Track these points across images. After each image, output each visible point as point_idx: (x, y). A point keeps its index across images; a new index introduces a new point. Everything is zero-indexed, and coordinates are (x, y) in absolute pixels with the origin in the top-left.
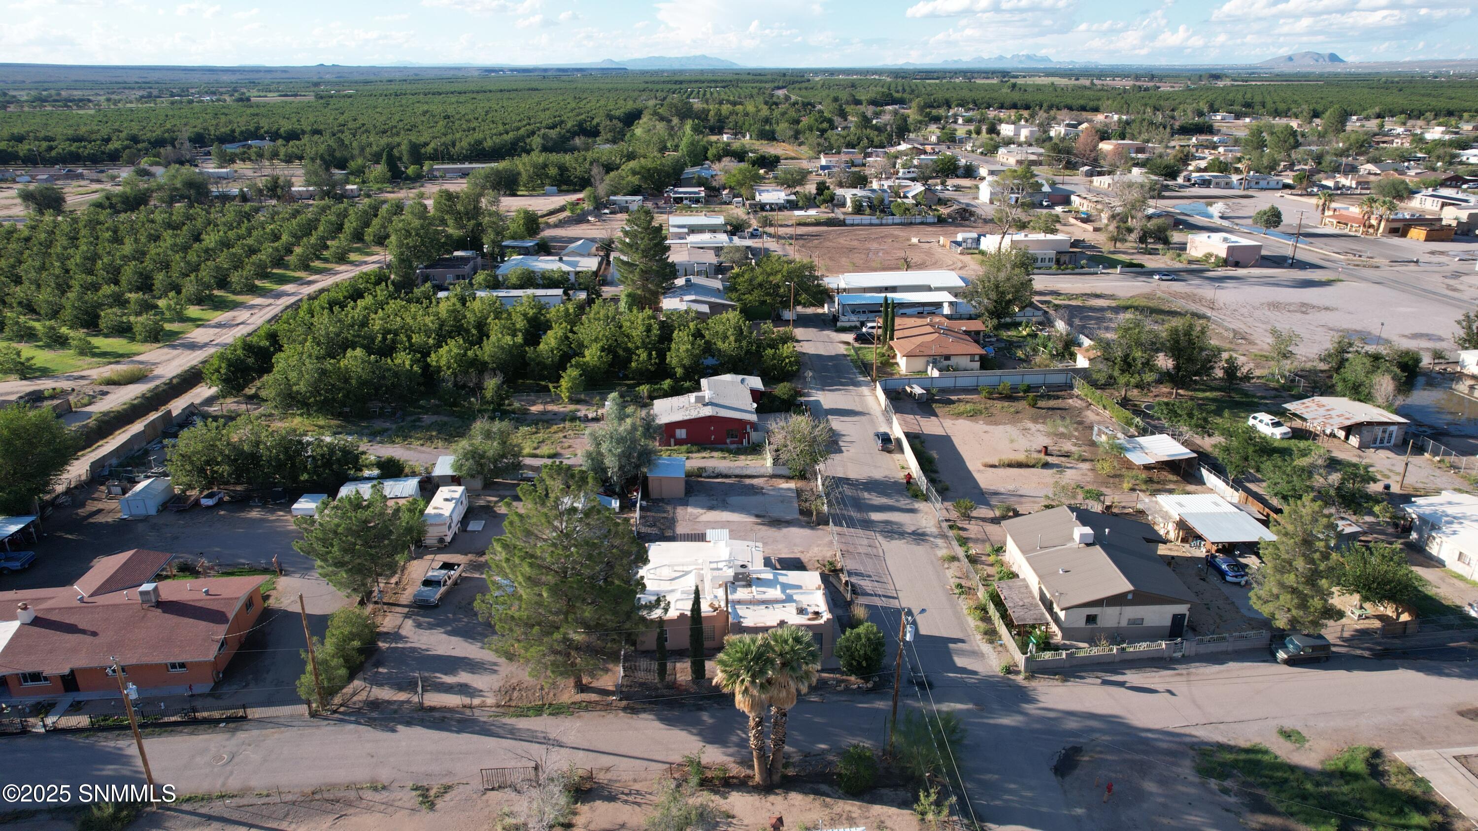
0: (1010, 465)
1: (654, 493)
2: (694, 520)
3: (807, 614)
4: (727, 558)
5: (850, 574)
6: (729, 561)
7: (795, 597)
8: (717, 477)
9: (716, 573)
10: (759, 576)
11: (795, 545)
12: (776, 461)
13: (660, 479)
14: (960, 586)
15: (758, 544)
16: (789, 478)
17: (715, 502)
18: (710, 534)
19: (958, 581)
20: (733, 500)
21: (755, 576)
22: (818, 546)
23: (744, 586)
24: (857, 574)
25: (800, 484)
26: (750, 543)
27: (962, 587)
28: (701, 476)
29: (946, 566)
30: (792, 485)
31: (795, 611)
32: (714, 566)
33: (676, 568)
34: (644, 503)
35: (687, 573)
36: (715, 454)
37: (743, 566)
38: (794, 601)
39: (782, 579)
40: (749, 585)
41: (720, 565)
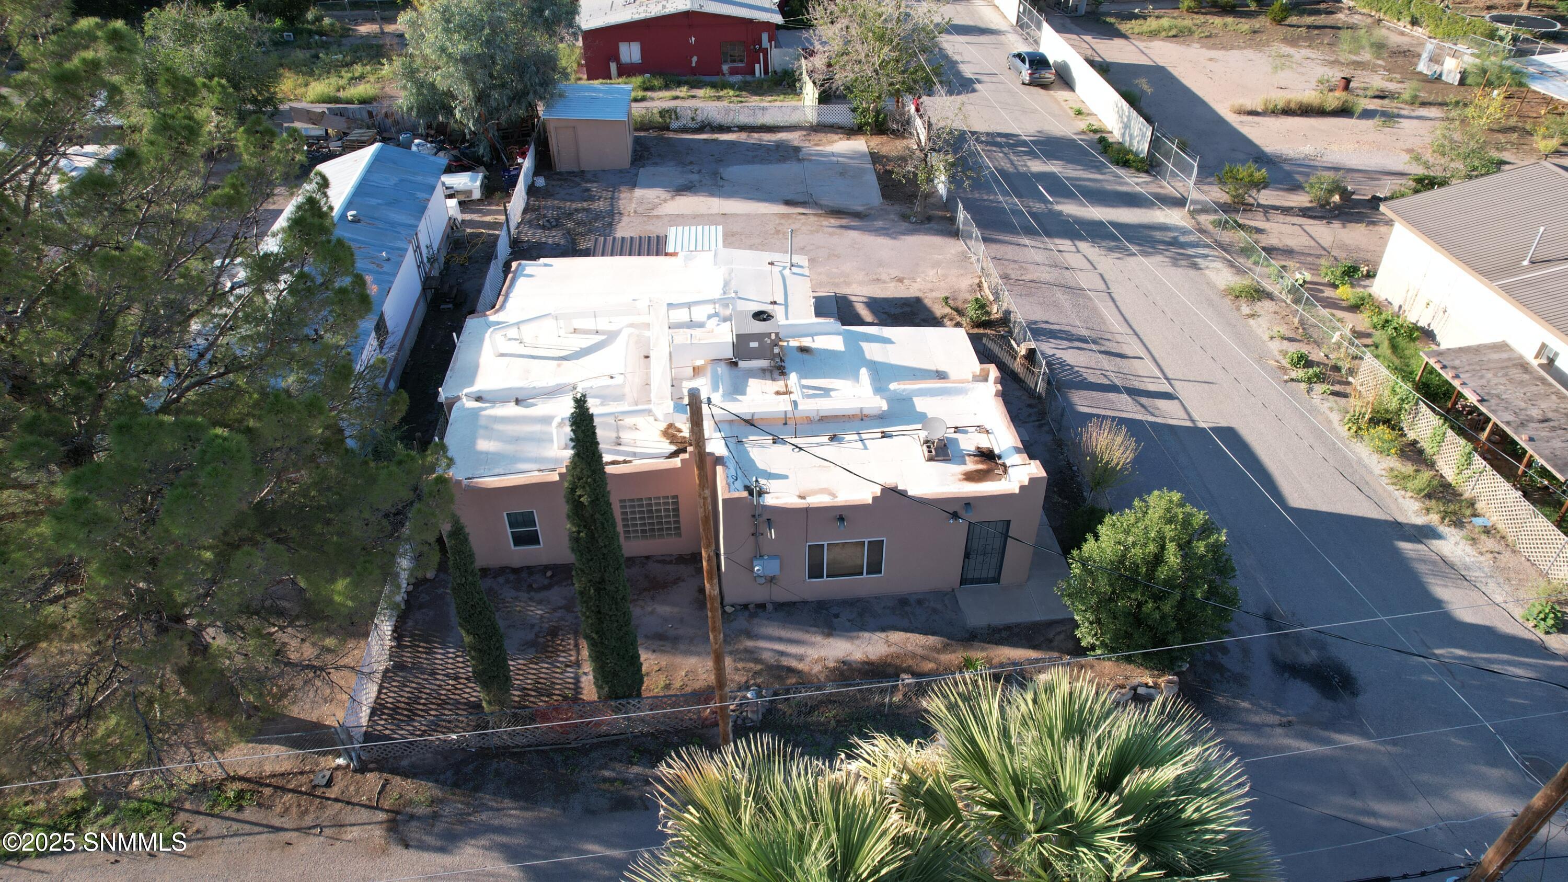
0: (1287, 112)
1: (563, 162)
2: (648, 214)
3: (960, 458)
4: (717, 294)
5: (1038, 331)
6: (724, 302)
7: (921, 405)
8: (701, 129)
9: (682, 336)
10: (806, 342)
11: (881, 264)
12: (825, 98)
13: (573, 126)
14: (1304, 361)
15: (796, 259)
16: (852, 131)
17: (695, 177)
18: (675, 237)
19: (1293, 349)
20: (734, 172)
21: (794, 343)
22: (937, 264)
23: (764, 373)
24: (1053, 335)
25: (877, 143)
26: (782, 258)
27: (1309, 364)
28: (667, 128)
29: (1246, 309)
30: (859, 145)
31: (920, 452)
32: (681, 315)
33: (579, 324)
34: (540, 182)
35: (611, 336)
36: (700, 92)
37: (760, 316)
38: (922, 418)
39: (872, 351)
40: (779, 370)
41: (699, 314)
